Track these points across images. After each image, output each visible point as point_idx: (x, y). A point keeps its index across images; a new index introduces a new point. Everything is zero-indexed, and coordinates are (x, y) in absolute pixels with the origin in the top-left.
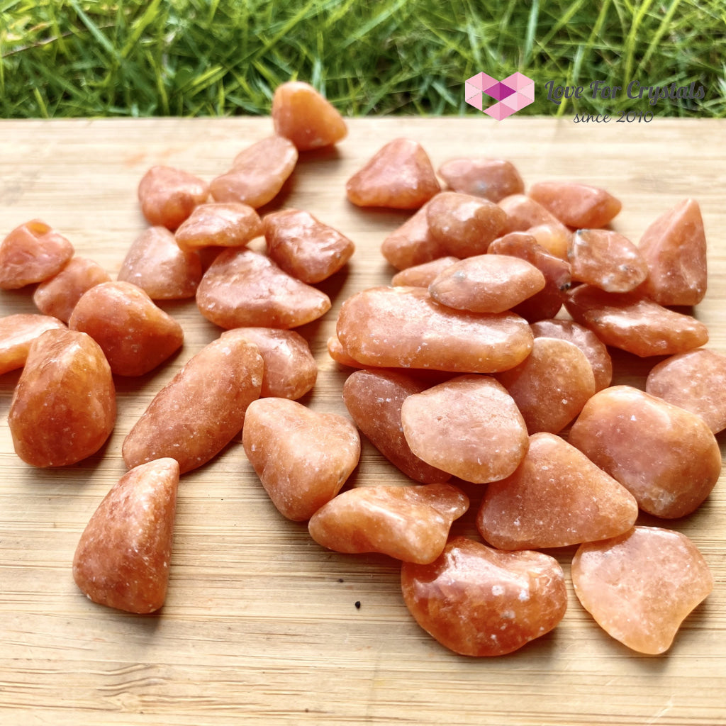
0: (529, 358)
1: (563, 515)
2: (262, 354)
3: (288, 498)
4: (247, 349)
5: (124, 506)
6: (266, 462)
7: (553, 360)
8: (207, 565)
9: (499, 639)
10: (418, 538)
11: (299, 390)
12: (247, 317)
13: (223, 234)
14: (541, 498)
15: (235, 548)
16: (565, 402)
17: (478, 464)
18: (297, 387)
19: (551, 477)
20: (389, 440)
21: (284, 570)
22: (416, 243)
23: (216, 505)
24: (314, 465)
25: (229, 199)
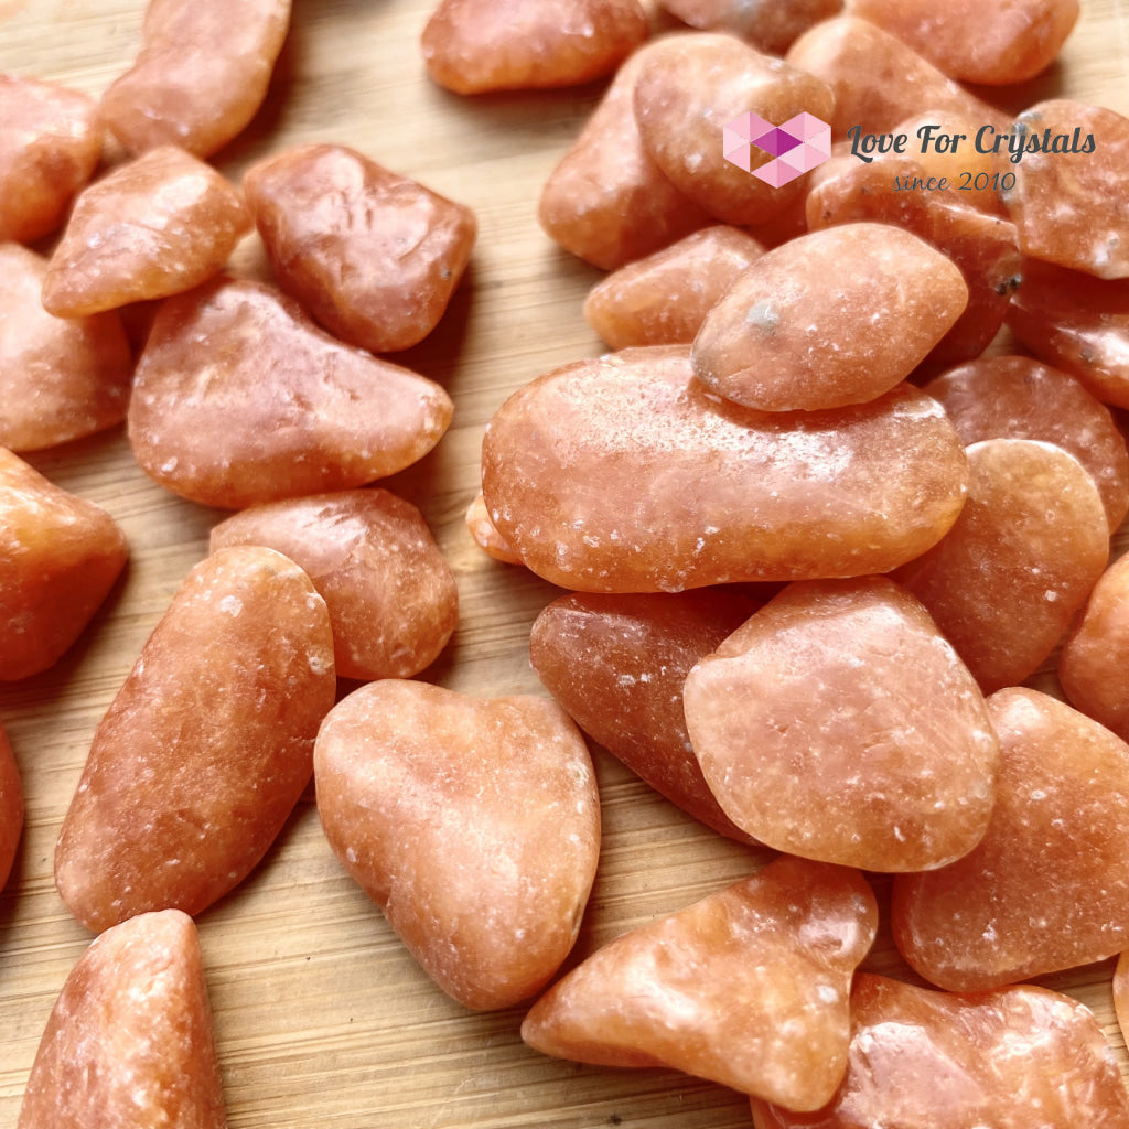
1: (1088, 897)
2: (319, 584)
4: (280, 588)
5: (90, 1091)
6: (389, 889)
7: (1014, 498)
12: (264, 481)
13: (152, 271)
14: (1037, 866)
15: (365, 1077)
16: (1051, 596)
17: (898, 842)
18: (420, 648)
19: (1054, 816)
20: (661, 763)
22: (623, 193)
23: (297, 976)
24: (508, 922)
25: (153, 136)
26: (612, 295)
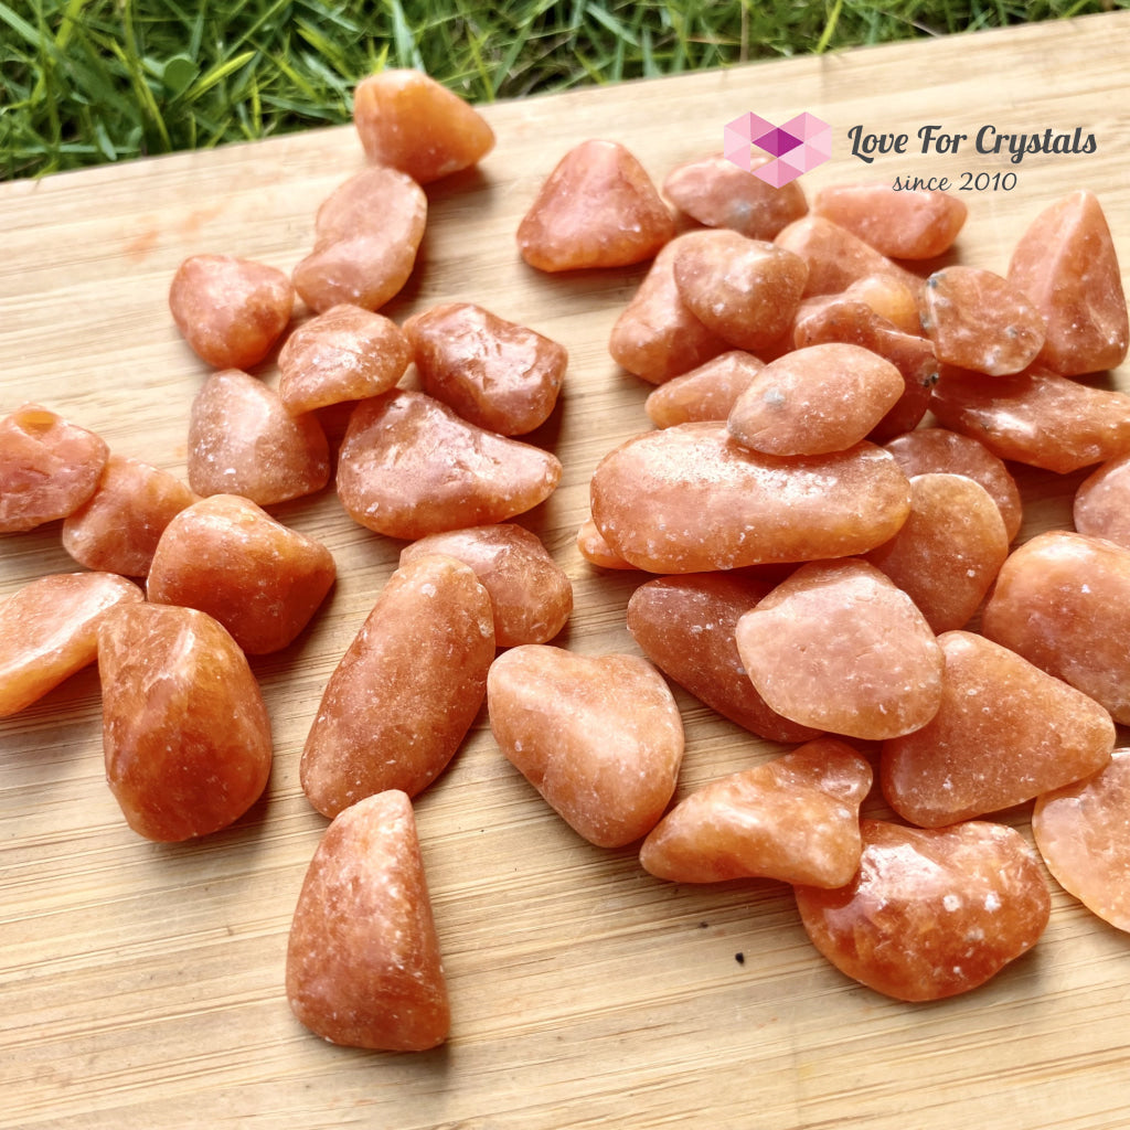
0: (912, 516)
1: (1010, 759)
2: (482, 580)
3: (600, 822)
4: (460, 579)
5: (355, 895)
6: (546, 766)
7: (943, 511)
8: (493, 944)
9: (964, 971)
10: (828, 856)
11: (554, 627)
12: (437, 517)
14: (975, 739)
15: (527, 906)
16: (971, 573)
17: (882, 714)
18: (550, 622)
19: (983, 706)
20: (720, 687)
21: (614, 928)
22: (668, 332)
23: (475, 842)
24: (634, 768)
25: (333, 298)
26: (668, 395)
